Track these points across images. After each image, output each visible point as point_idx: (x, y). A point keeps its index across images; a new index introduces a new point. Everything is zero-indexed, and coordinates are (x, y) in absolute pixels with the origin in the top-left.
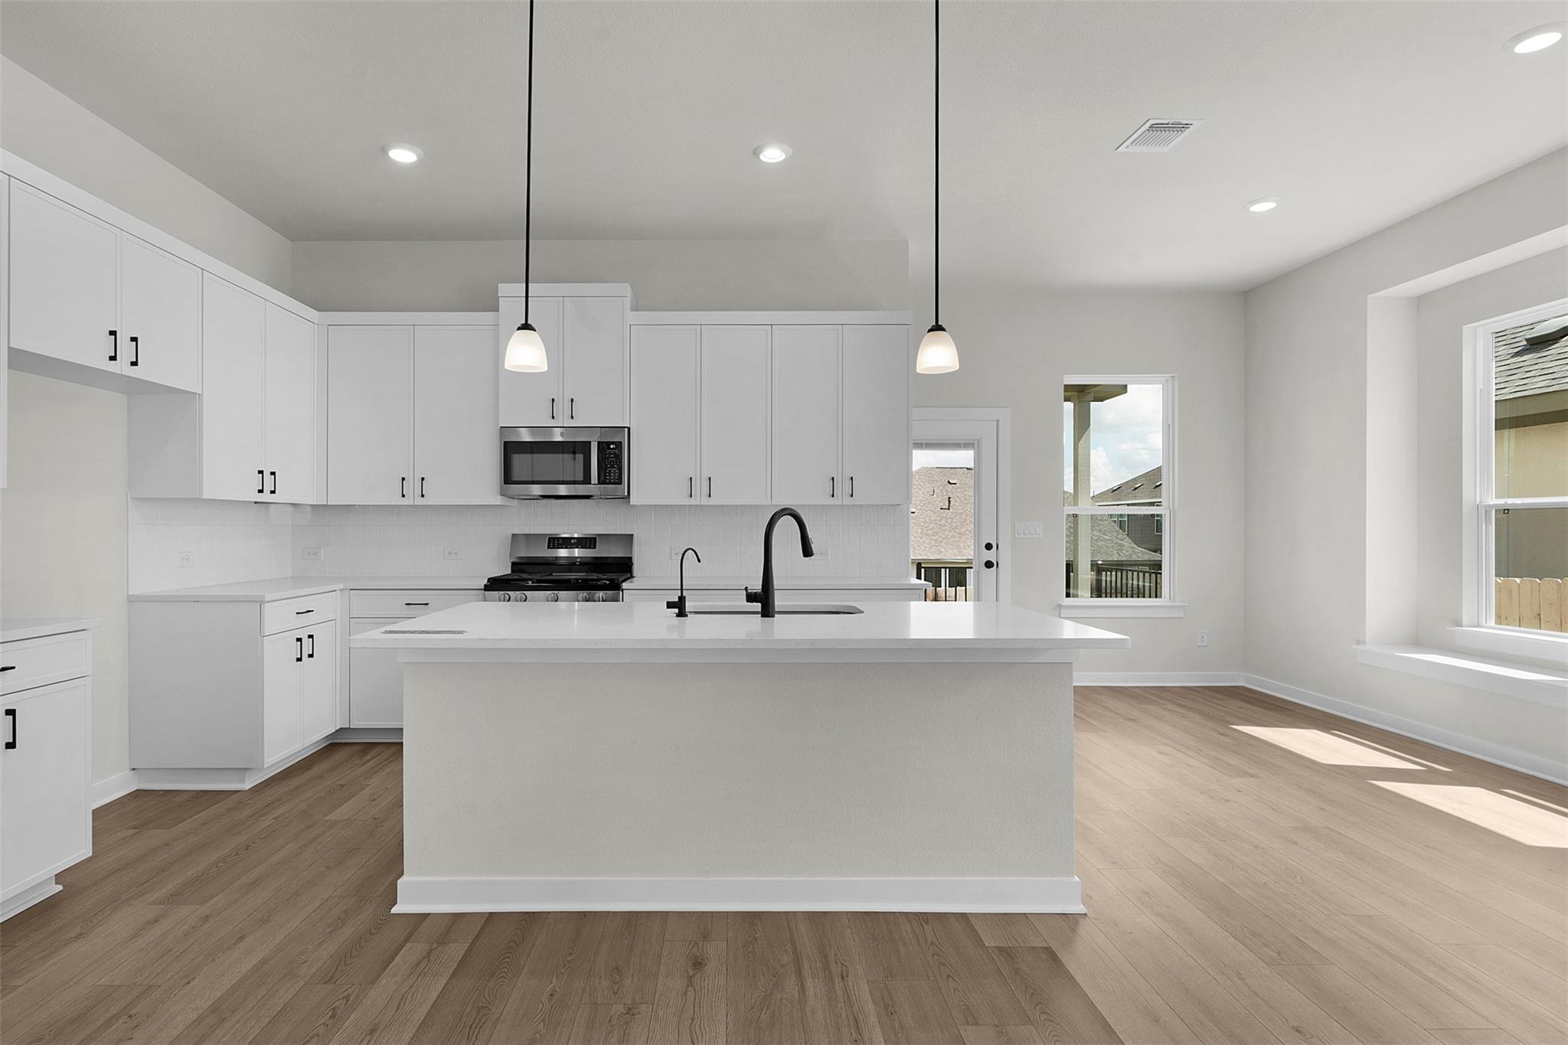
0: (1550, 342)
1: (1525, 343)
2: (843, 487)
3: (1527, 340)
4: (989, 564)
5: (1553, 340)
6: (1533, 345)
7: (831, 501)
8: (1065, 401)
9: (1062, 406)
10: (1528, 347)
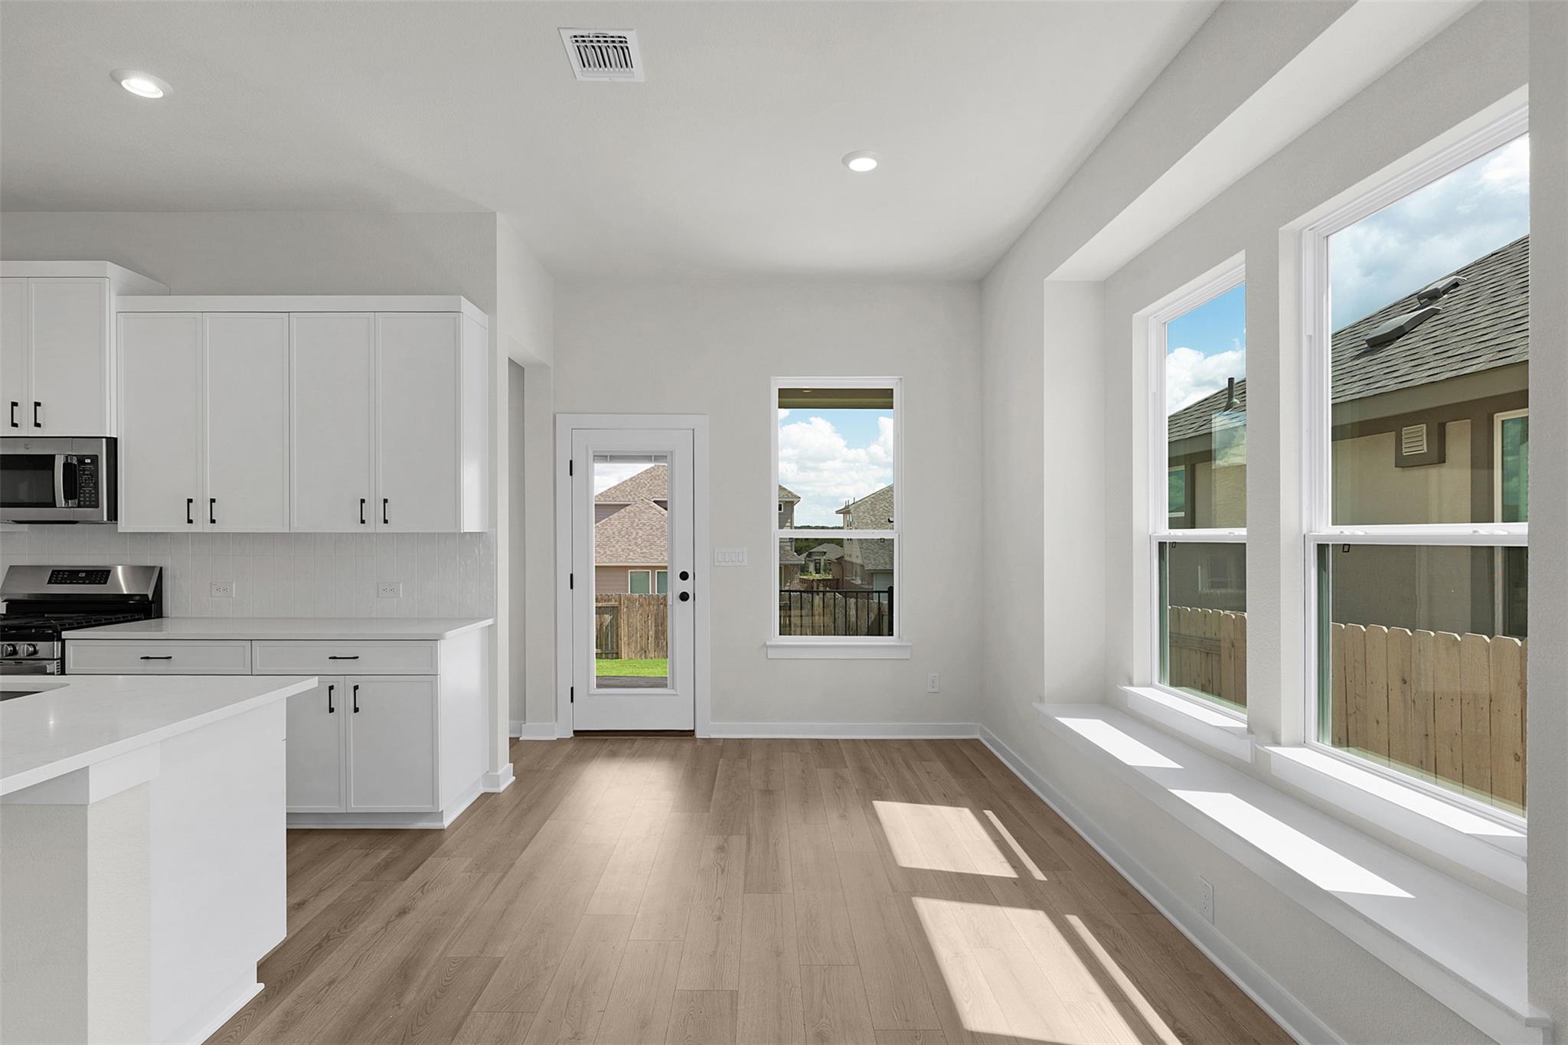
0: (1388, 344)
1: (1366, 346)
2: (373, 511)
3: (1368, 341)
4: (684, 597)
5: (1388, 342)
6: (1374, 346)
7: (362, 528)
8: (779, 408)
9: (777, 413)
10: (1370, 348)
